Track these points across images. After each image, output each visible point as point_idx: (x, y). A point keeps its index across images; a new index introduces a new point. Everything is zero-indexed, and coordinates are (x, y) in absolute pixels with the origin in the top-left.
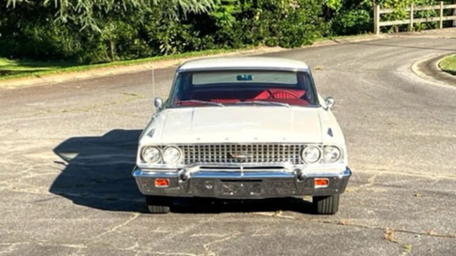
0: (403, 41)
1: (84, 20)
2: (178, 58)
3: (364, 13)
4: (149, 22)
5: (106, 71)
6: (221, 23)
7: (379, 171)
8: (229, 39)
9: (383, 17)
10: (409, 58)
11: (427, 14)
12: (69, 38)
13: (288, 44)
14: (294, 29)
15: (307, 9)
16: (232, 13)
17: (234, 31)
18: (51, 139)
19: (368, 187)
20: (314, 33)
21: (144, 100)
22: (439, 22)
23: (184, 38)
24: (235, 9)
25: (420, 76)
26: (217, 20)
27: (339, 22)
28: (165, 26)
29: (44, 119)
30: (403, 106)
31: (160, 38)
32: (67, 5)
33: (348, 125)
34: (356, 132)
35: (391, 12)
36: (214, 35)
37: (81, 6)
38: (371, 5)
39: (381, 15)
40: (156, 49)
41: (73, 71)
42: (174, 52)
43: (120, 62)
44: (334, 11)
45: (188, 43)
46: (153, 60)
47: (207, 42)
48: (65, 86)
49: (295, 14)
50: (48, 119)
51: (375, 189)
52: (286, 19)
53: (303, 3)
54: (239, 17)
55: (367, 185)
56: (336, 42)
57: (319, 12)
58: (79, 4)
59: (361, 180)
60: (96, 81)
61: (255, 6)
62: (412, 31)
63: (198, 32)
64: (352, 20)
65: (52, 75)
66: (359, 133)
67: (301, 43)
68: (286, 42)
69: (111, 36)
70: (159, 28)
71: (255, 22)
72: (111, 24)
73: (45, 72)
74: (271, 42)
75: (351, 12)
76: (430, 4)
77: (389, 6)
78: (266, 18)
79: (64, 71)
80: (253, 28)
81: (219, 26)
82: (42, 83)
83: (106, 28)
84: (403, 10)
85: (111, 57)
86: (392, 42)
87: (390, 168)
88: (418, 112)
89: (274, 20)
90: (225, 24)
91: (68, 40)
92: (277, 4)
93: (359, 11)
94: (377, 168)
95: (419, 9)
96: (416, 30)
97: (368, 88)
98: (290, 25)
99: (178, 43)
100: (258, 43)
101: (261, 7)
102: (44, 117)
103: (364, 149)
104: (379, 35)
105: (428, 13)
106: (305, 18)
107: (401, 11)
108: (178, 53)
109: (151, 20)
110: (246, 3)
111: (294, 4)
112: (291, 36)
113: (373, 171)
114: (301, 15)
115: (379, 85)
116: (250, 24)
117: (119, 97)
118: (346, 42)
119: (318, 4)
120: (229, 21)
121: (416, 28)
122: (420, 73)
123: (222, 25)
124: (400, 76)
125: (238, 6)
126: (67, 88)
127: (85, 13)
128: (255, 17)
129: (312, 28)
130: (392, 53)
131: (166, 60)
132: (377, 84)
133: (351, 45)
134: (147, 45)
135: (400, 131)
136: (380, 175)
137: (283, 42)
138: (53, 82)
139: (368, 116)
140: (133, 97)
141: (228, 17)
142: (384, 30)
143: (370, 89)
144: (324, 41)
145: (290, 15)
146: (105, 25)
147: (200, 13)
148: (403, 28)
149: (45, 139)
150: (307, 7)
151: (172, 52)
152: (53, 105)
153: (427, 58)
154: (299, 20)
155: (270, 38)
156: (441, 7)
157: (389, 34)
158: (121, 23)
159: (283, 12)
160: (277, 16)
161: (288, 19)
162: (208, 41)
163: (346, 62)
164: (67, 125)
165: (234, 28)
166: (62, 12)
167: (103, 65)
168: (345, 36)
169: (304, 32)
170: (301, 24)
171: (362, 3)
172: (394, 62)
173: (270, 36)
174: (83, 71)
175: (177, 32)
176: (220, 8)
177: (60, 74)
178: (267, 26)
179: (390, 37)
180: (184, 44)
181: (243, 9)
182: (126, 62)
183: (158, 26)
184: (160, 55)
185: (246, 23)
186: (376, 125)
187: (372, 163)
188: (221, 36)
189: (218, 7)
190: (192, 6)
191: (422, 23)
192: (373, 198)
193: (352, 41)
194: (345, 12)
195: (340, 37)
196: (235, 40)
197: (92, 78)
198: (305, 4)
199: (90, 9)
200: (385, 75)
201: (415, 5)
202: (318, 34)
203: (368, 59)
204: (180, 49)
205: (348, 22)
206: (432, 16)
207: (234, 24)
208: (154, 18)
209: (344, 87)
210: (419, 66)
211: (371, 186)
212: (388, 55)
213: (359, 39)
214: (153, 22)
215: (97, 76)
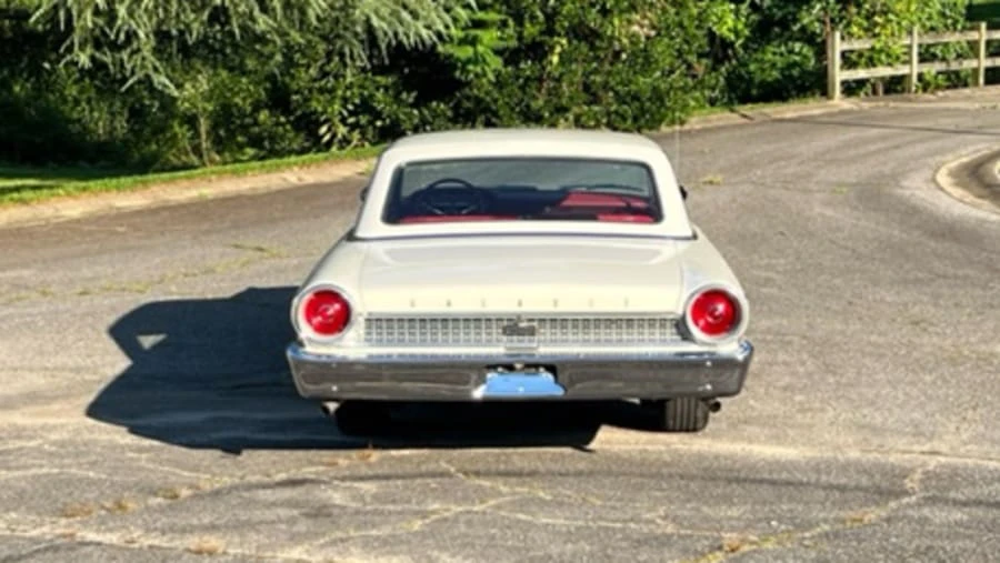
0: (900, 115)
1: (132, 64)
2: (366, 158)
3: (802, 48)
4: (292, 71)
5: (188, 188)
6: (468, 72)
7: (926, 458)
8: (487, 110)
9: (849, 58)
10: (924, 156)
11: (949, 51)
12: (101, 111)
13: (629, 122)
14: (644, 87)
15: (672, 38)
16: (495, 48)
17: (500, 92)
18: (46, 369)
19: (909, 505)
20: (689, 95)
21: (285, 261)
22: (976, 71)
23: (380, 107)
24: (501, 39)
25: (961, 201)
26: (459, 65)
27: (743, 71)
28: (331, 79)
29: (30, 315)
30: (939, 276)
31: (320, 109)
32: (90, 25)
33: (810, 326)
34: (837, 344)
35: (868, 46)
36: (450, 101)
37: (126, 28)
38: (818, 31)
39: (843, 54)
40: (310, 136)
41: (108, 190)
42: (355, 142)
43: (219, 168)
44: (732, 44)
45: (388, 121)
46: (304, 163)
47: (434, 117)
48: (86, 228)
49: (645, 50)
50: (40, 313)
51: (932, 512)
52: (624, 62)
53: (663, 25)
54: (511, 57)
55: (905, 500)
56: (744, 116)
57: (700, 46)
58: (119, 22)
59: (885, 484)
60: (166, 214)
61: (550, 31)
62: (916, 92)
63: (414, 94)
64: (774, 65)
65: (53, 199)
66: (846, 348)
67: (660, 121)
68: (624, 119)
69: (200, 105)
70: (317, 85)
71: (549, 68)
72: (200, 77)
73: (38, 192)
74: (589, 118)
75: (771, 49)
76: (955, 29)
77: (861, 33)
78: (576, 60)
79: (84, 189)
80: (545, 85)
81: (463, 78)
82: (28, 221)
83: (188, 85)
84: (895, 43)
85: (200, 156)
86: (873, 118)
87: (952, 448)
88: (978, 292)
89: (595, 65)
90: (477, 75)
91: (96, 114)
92: (602, 25)
93: (790, 44)
94: (916, 448)
95: (931, 41)
96: (925, 90)
97: (839, 229)
98: (633, 78)
99: (363, 120)
100: (557, 120)
101: (563, 33)
102: (29, 310)
103: (870, 394)
104: (839, 102)
105: (952, 50)
106: (668, 60)
107: (890, 44)
108: (363, 146)
109: (298, 65)
110: (528, 25)
111: (642, 26)
112: (637, 104)
113: (907, 456)
114: (659, 54)
115: (863, 223)
116: (537, 74)
117: (222, 256)
118: (766, 118)
119: (698, 27)
120: (487, 68)
121: (925, 84)
122: (958, 192)
123: (471, 76)
124: (913, 201)
125: (511, 31)
126: (90, 233)
127: (135, 45)
128: (549, 57)
129: (686, 84)
130: (881, 145)
131: (338, 160)
132: (858, 219)
133: (778, 125)
134: (288, 127)
135: (949, 342)
136: (931, 468)
137: (619, 119)
138: (57, 217)
139: (855, 300)
140: (259, 253)
141: (484, 59)
142: (850, 89)
143: (846, 233)
144: (714, 117)
145: (633, 53)
146: (186, 80)
147: (420, 47)
148: (894, 86)
149: (31, 370)
150: (673, 34)
151: (349, 142)
152: (57, 275)
153: (967, 155)
154: (654, 66)
155: (586, 108)
156: (981, 35)
157: (864, 100)
158: (224, 74)
159: (617, 46)
160: (602, 55)
161: (627, 64)
162: (436, 116)
163: (774, 166)
164: (89, 330)
165: (499, 84)
166: (76, 41)
167: (182, 173)
168: (761, 104)
169: (668, 93)
170: (658, 74)
171: (796, 28)
172: (892, 164)
173: (585, 103)
174: (133, 189)
175: (361, 95)
176: (467, 36)
177: (75, 198)
178: (578, 78)
179: (866, 105)
180: (379, 123)
181: (520, 38)
182: (238, 166)
183: (315, 80)
184: (319, 151)
185: (528, 73)
186: (883, 326)
187: (900, 433)
188: (467, 104)
189: (461, 34)
190: (401, 30)
191: (939, 73)
192: (938, 543)
193: (778, 116)
194: (755, 46)
195: (749, 106)
196: (501, 113)
197: (153, 206)
198: (668, 28)
199: (147, 36)
200: (873, 196)
201: (922, 31)
202: (696, 100)
203: (827, 158)
204: (369, 136)
205: (763, 70)
206: (959, 56)
207: (498, 74)
208: (304, 61)
209: (781, 229)
210: (952, 174)
211: (919, 505)
212: (872, 148)
213: (795, 111)
214: (302, 70)
215: (168, 201)
